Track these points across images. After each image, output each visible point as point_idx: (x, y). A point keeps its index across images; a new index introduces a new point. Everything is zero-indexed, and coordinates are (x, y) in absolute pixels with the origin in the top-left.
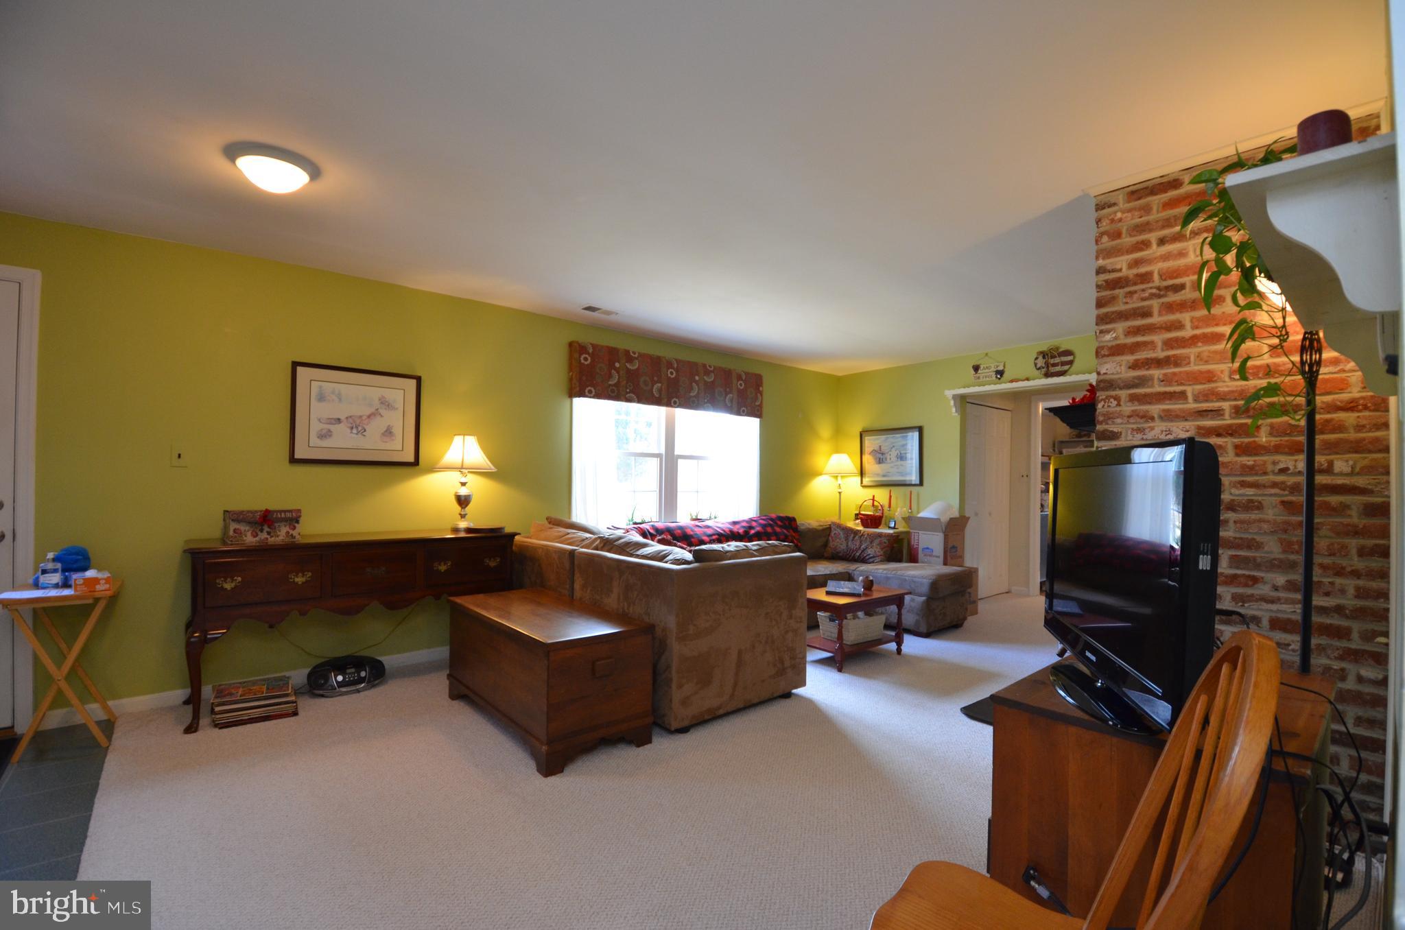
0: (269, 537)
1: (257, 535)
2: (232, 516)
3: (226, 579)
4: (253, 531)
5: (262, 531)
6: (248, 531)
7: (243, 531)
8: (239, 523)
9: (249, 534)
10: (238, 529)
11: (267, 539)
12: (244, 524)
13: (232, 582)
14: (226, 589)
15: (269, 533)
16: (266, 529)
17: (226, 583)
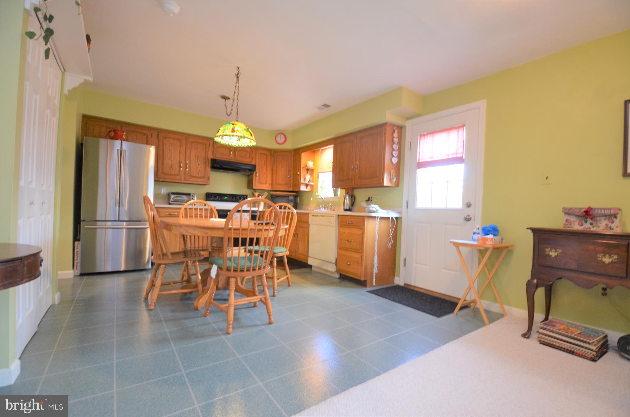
0: (591, 227)
1: (582, 225)
2: (568, 212)
3: (552, 250)
4: (580, 222)
5: (586, 222)
6: (576, 221)
7: (572, 221)
8: (570, 215)
9: (577, 223)
10: (569, 220)
11: (590, 228)
12: (574, 217)
13: (556, 252)
14: (551, 256)
15: (591, 224)
16: (589, 221)
17: (552, 252)
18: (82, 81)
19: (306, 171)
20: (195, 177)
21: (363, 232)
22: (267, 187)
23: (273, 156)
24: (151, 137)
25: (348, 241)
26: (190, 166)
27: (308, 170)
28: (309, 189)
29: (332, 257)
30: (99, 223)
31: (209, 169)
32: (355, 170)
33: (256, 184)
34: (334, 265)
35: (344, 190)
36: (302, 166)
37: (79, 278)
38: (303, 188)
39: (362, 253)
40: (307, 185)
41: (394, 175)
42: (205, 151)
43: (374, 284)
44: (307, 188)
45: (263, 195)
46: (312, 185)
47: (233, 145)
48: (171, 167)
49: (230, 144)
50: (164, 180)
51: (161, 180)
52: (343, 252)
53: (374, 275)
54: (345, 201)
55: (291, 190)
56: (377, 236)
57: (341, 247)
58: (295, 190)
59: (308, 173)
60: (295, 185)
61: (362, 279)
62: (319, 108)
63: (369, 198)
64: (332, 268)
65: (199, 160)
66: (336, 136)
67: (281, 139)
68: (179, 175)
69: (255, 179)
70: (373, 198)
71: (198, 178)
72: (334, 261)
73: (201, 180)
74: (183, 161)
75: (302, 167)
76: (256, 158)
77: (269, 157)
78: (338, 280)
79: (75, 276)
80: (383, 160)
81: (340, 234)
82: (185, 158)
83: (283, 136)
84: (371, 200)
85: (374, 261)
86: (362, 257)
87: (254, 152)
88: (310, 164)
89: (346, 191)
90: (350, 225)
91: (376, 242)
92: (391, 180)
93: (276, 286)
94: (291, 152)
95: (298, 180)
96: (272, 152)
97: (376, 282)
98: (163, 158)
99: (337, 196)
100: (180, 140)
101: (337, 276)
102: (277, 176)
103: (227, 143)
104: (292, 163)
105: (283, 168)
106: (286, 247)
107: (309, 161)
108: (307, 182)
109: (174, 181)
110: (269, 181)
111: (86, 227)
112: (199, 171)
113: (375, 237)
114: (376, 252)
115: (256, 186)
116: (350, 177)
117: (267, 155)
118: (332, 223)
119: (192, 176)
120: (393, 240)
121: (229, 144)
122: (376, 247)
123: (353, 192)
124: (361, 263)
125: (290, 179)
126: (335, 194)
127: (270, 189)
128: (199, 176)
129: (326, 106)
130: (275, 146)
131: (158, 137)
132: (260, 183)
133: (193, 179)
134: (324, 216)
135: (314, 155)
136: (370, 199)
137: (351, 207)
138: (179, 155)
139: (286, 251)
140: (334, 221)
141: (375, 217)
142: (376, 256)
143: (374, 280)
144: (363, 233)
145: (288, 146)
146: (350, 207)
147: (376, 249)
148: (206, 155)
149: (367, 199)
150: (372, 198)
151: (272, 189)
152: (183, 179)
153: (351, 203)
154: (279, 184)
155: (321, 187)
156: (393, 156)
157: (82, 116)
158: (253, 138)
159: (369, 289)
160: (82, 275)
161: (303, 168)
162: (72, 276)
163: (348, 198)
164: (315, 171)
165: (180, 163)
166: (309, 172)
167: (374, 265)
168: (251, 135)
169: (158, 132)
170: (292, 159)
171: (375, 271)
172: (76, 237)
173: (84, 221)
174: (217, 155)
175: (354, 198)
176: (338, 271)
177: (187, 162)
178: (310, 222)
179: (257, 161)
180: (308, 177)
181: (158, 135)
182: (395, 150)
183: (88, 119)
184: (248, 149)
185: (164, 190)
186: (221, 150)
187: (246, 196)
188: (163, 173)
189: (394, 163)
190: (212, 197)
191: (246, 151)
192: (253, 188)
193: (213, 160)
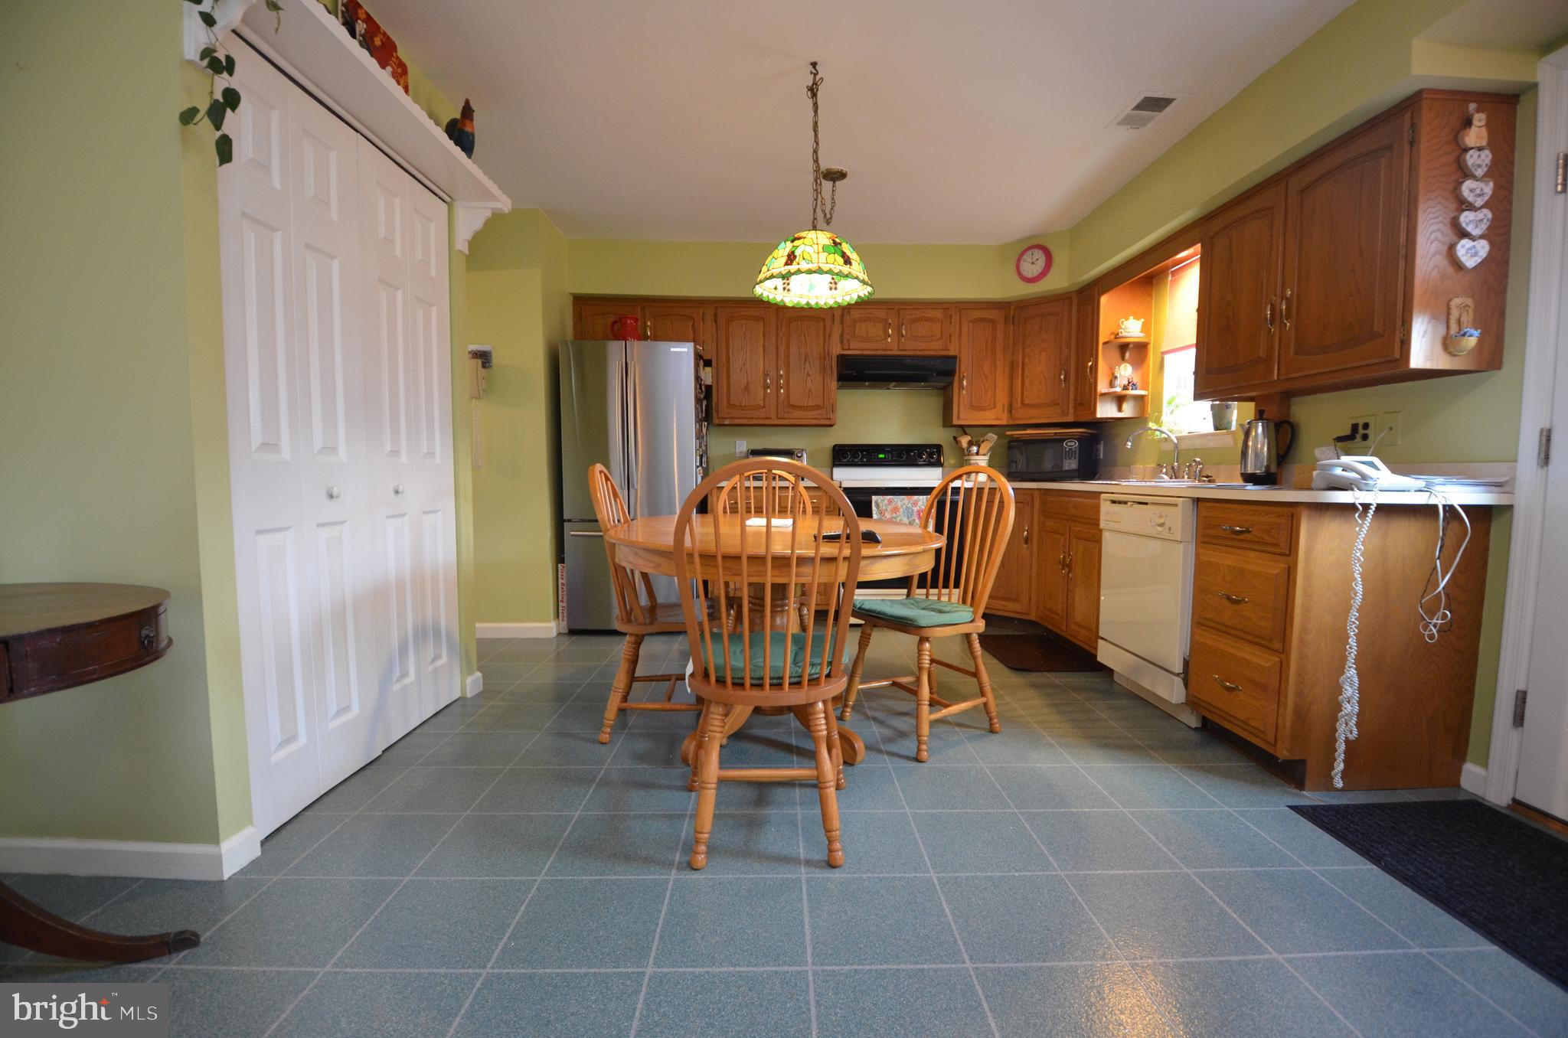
18: (489, 213)
19: (1117, 355)
20: (800, 408)
21: (1289, 568)
22: (995, 416)
23: (1013, 323)
24: (702, 323)
25: (1229, 598)
26: (787, 384)
27: (1123, 348)
28: (1128, 410)
29: (1174, 649)
31: (834, 384)
32: (1281, 321)
33: (962, 409)
34: (1178, 682)
35: (1252, 405)
36: (1102, 338)
37: (566, 638)
38: (1106, 410)
39: (1284, 651)
40: (1120, 400)
41: (1467, 318)
42: (822, 338)
43: (1339, 783)
44: (1120, 409)
45: (983, 441)
46: (1141, 399)
47: (822, 303)
48: (747, 388)
49: (813, 303)
50: (732, 423)
51: (727, 422)
52: (1211, 640)
53: (1341, 747)
54: (1250, 443)
55: (1070, 419)
56: (1359, 589)
57: (1202, 621)
58: (1082, 419)
59: (1123, 358)
60: (1081, 404)
61: (1283, 753)
62: (1127, 121)
63: (1355, 427)
64: (1172, 692)
65: (807, 363)
66: (1206, 211)
67: (1033, 265)
68: (764, 407)
69: (959, 397)
70: (1372, 426)
71: (808, 408)
72: (1178, 667)
73: (815, 413)
74: (773, 373)
75: (1102, 340)
76: (960, 336)
77: (1000, 329)
78: (1194, 737)
79: (559, 634)
80: (1402, 263)
81: (1201, 569)
82: (777, 363)
83: (1039, 255)
84: (1365, 437)
85: (1339, 690)
86: (1283, 668)
87: (956, 318)
88: (1132, 329)
89: (1256, 406)
90: (1239, 539)
91: (1354, 614)
92: (1448, 344)
93: (925, 729)
94: (1071, 298)
95: (1091, 385)
96: (1012, 307)
97: (1345, 775)
98: (728, 371)
99: (1227, 428)
100: (763, 319)
101: (1193, 722)
102: (1027, 382)
103: (803, 302)
104: (1074, 333)
105: (1044, 354)
106: (972, 605)
107: (1127, 319)
108: (1118, 389)
109: (754, 422)
110: (1002, 398)
111: (572, 533)
112: (810, 391)
113: (1349, 591)
114: (1354, 652)
115: (963, 415)
116: (1262, 354)
117: (992, 322)
118: (1170, 529)
119: (793, 407)
120: (1448, 607)
121: (808, 303)
122: (1352, 632)
123: (1288, 406)
124: (1280, 693)
125: (1068, 387)
126: (1220, 423)
127: (1004, 422)
128: (810, 404)
129: (1154, 104)
130: (1015, 290)
131: (716, 322)
132: (976, 408)
133: (797, 413)
134: (1146, 504)
135: (1150, 296)
136: (1361, 431)
137: (1273, 469)
138: (762, 354)
139: (972, 621)
140: (1180, 522)
141: (1350, 508)
142: (1352, 672)
143: (1339, 766)
144: (1290, 573)
145: (1058, 281)
146: (1268, 467)
147: (1352, 641)
148: (826, 348)
149: (1346, 431)
150: (1366, 426)
151: (1011, 423)
152: (773, 415)
153: (1274, 451)
154: (1030, 406)
155: (1170, 403)
156: (1464, 234)
157: (572, 298)
158: (857, 268)
159: (1311, 798)
160: (573, 632)
161: (1105, 343)
162: (555, 634)
163: (1260, 429)
164: (1151, 348)
165: (766, 375)
166: (1127, 355)
167: (1338, 707)
168: (847, 261)
169: (716, 309)
170: (1074, 321)
171: (1347, 728)
172: (560, 557)
173: (569, 521)
174: (853, 345)
175: (1290, 431)
176: (1192, 703)
177: (781, 372)
178: (1102, 525)
179: (964, 347)
180: (1125, 372)
181: (715, 315)
182: (1471, 207)
183: (583, 304)
184: (937, 314)
185: (743, 446)
186: (862, 329)
187: (938, 448)
188: (731, 406)
189: (1470, 262)
190: (846, 455)
191: (930, 320)
192: (956, 422)
193: (842, 359)
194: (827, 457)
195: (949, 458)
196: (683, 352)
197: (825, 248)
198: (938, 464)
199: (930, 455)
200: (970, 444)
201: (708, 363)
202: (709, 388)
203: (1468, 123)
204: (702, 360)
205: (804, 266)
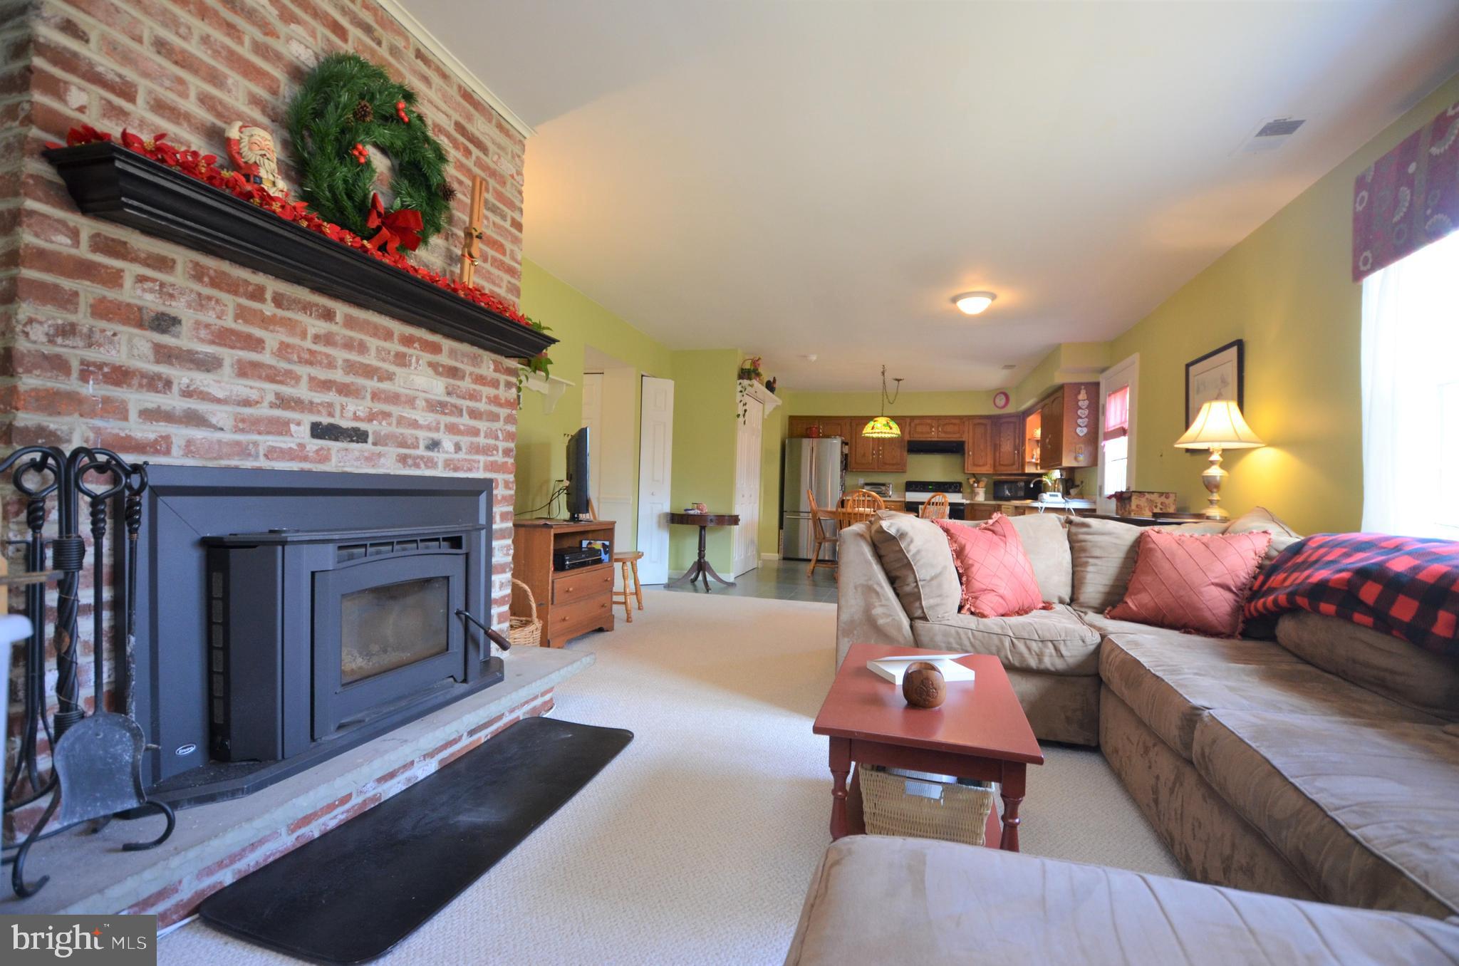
19: (1032, 444)
20: (889, 464)
22: (987, 469)
23: (995, 426)
26: (883, 453)
27: (1037, 441)
28: (1038, 470)
30: (802, 514)
31: (905, 453)
33: (970, 466)
37: (782, 561)
38: (1030, 469)
40: (1035, 465)
41: (1083, 451)
44: (1035, 469)
45: (981, 481)
48: (864, 455)
50: (857, 470)
55: (1016, 472)
58: (1020, 472)
60: (1020, 465)
62: (1005, 368)
65: (893, 444)
66: (1039, 400)
67: (1001, 401)
68: (872, 464)
69: (968, 460)
71: (893, 464)
73: (896, 467)
74: (876, 449)
75: (1026, 437)
76: (969, 432)
77: (989, 427)
79: (779, 560)
82: (878, 444)
83: (1004, 396)
87: (967, 423)
88: (1037, 433)
94: (1015, 417)
95: (1024, 458)
96: (994, 419)
98: (856, 447)
102: (1001, 454)
104: (1021, 432)
105: (1008, 442)
107: (1036, 429)
108: (1033, 461)
109: (867, 470)
110: (990, 461)
111: (787, 517)
112: (894, 456)
115: (970, 468)
117: (986, 425)
119: (886, 464)
125: (1015, 457)
127: (991, 472)
128: (895, 462)
130: (992, 411)
131: (851, 426)
132: (975, 465)
133: (888, 466)
145: (1011, 409)
148: (902, 437)
151: (995, 473)
152: (876, 467)
154: (1002, 465)
156: (1079, 426)
157: (788, 417)
160: (787, 560)
161: (1028, 440)
162: (777, 559)
165: (873, 450)
168: (891, 428)
169: (851, 420)
170: (1017, 428)
172: (781, 526)
173: (786, 512)
174: (916, 436)
177: (880, 448)
179: (967, 437)
180: (1038, 452)
181: (851, 423)
182: (1081, 418)
183: (793, 420)
184: (957, 421)
185: (862, 481)
186: (919, 429)
187: (960, 484)
188: (856, 463)
189: (1081, 434)
190: (912, 486)
191: (954, 424)
192: (966, 471)
193: (909, 442)
194: (903, 487)
195: (966, 488)
196: (837, 442)
197: (884, 425)
198: (959, 492)
199: (956, 487)
200: (974, 482)
201: (847, 444)
202: (846, 455)
203: (1079, 393)
204: (844, 443)
205: (877, 431)
